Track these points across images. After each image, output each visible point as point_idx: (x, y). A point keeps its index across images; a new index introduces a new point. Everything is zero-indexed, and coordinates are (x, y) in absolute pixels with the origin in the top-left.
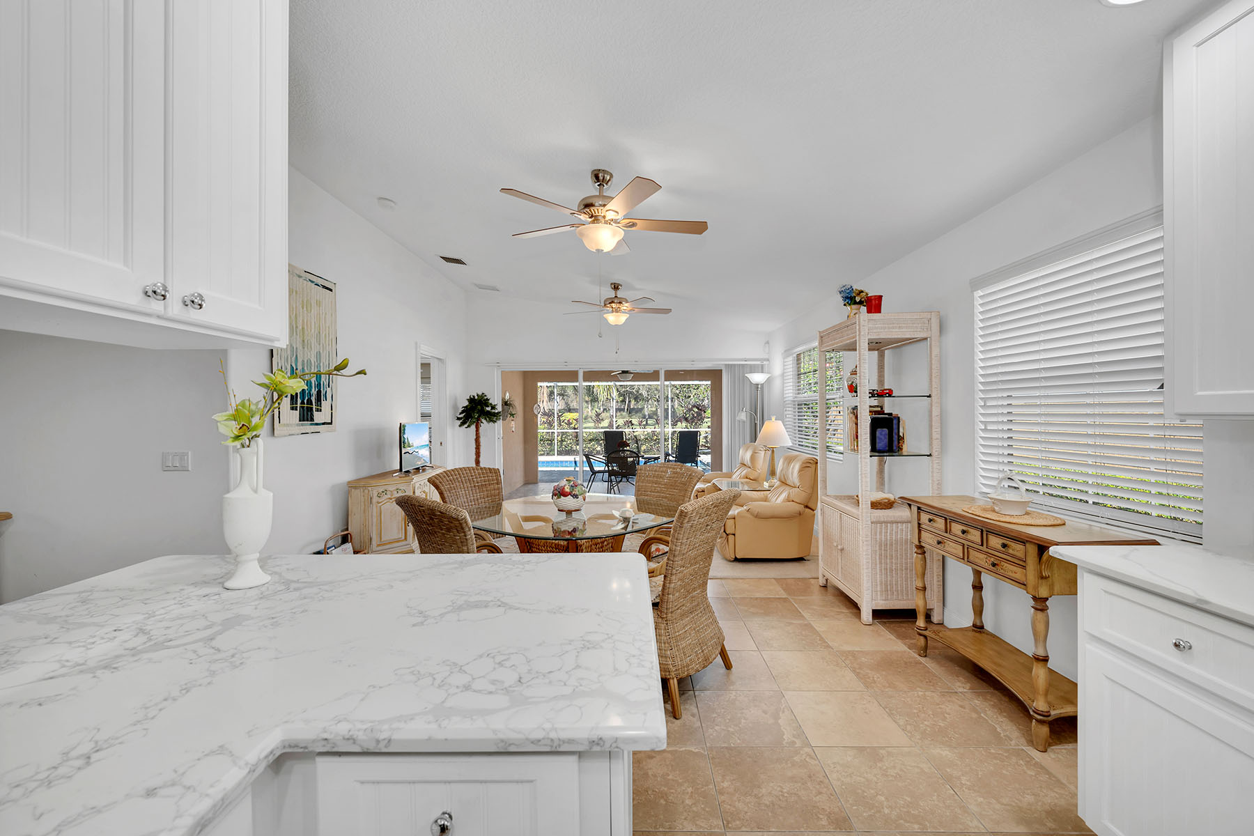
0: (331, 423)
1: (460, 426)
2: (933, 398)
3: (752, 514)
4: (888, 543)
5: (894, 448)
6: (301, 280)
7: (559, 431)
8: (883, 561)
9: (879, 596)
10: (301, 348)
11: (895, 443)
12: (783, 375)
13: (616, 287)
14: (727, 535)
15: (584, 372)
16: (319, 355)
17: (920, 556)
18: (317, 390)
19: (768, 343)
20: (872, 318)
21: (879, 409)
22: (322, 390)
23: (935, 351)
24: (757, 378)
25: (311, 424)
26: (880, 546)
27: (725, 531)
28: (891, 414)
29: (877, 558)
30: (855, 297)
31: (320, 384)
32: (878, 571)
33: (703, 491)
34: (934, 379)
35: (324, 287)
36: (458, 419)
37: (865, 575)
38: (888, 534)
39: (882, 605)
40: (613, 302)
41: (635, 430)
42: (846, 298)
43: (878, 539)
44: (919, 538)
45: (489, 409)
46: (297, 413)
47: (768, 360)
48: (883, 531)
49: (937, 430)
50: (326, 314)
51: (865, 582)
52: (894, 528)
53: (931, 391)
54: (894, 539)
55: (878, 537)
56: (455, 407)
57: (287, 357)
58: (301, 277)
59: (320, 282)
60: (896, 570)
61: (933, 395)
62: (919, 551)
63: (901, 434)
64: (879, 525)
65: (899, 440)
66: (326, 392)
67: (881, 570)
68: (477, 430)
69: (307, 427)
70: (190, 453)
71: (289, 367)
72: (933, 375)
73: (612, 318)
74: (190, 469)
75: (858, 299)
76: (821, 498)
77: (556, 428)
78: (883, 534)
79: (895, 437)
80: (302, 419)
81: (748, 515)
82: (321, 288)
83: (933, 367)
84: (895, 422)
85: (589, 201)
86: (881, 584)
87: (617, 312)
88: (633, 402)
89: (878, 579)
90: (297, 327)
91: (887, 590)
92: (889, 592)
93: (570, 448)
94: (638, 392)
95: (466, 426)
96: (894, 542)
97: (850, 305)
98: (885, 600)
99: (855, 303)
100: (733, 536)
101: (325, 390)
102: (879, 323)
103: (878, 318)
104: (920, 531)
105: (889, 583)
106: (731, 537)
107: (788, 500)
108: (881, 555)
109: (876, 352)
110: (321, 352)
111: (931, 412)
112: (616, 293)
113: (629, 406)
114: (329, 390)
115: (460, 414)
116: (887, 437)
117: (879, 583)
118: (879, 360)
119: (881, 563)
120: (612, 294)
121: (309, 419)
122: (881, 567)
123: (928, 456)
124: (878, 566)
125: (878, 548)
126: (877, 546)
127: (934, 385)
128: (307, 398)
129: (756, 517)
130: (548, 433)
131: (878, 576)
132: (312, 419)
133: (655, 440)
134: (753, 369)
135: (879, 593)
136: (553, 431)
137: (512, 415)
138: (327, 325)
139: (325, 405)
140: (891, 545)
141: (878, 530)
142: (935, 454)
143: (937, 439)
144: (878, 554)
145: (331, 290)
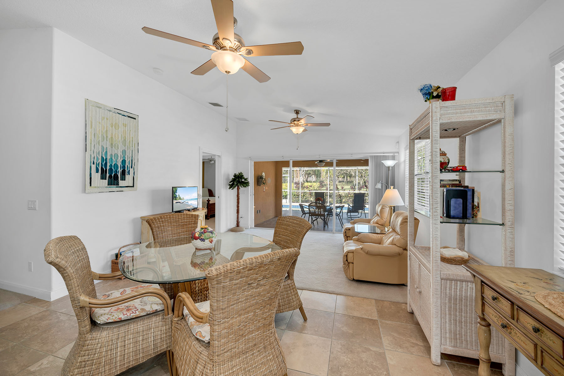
0: (133, 186)
1: (229, 189)
2: (506, 173)
3: (365, 252)
4: (458, 297)
5: (468, 215)
6: (111, 113)
7: (302, 191)
8: (452, 313)
9: (448, 342)
10: (110, 147)
11: (469, 211)
12: (405, 161)
13: (297, 112)
14: (349, 263)
15: (293, 162)
16: (124, 152)
17: (484, 328)
18: (122, 169)
19: (398, 142)
20: (444, 105)
21: (458, 182)
22: (126, 169)
23: (509, 130)
24: (389, 163)
25: (117, 187)
26: (450, 299)
27: (347, 260)
28: (467, 187)
29: (447, 309)
30: (433, 92)
31: (125, 167)
32: (447, 320)
33: (349, 230)
34: (507, 156)
35: (129, 117)
36: (229, 185)
37: (434, 322)
38: (458, 291)
39: (450, 350)
40: (295, 121)
41: (339, 192)
42: (425, 94)
43: (448, 294)
44: (483, 311)
45: (243, 180)
46: (106, 182)
47: (398, 153)
48: (453, 287)
49: (510, 202)
50: (130, 131)
51: (434, 329)
52: (464, 286)
53: (505, 166)
54: (464, 295)
55: (448, 291)
56: (228, 179)
57: (99, 152)
58: (111, 111)
59: (126, 114)
60: (466, 322)
61: (507, 170)
62: (483, 323)
63: (476, 204)
64: (448, 281)
65: (473, 208)
66: (129, 171)
67: (450, 321)
68: (238, 191)
69: (114, 188)
70: (37, 201)
71: (100, 158)
72: (507, 153)
73: (294, 130)
74: (37, 209)
75: (435, 94)
76: (409, 247)
77: (300, 190)
78: (453, 290)
79: (469, 206)
80: (110, 184)
81: (362, 252)
82: (127, 118)
83: (507, 144)
84: (469, 194)
85: (215, 37)
86: (450, 332)
87: (297, 126)
88: (348, 178)
89: (448, 328)
90: (107, 137)
91: (456, 338)
92: (458, 340)
93: (307, 199)
94: (350, 173)
95: (232, 188)
96: (464, 298)
97: (429, 99)
98: (454, 347)
99: (434, 97)
100: (352, 264)
101: (129, 169)
102: (450, 109)
103: (450, 105)
104: (483, 305)
105: (458, 332)
106: (351, 265)
107: (392, 243)
108: (450, 307)
109: (458, 139)
110: (126, 150)
111: (503, 186)
112: (297, 116)
113: (347, 179)
114: (131, 170)
115: (230, 182)
116: (462, 205)
117: (448, 331)
118: (460, 145)
119: (450, 314)
120: (295, 116)
121: (116, 184)
122: (450, 318)
123: (500, 225)
124: (447, 316)
125: (447, 301)
126: (447, 299)
127: (508, 161)
128: (114, 173)
129: (367, 253)
130: (297, 192)
131: (447, 325)
132: (118, 184)
133: (350, 197)
134: (386, 158)
135: (448, 340)
136: (299, 191)
137: (264, 183)
138: (131, 136)
139: (129, 178)
140: (461, 300)
141: (448, 285)
142: (508, 223)
143: (510, 210)
144: (447, 306)
145: (135, 119)
